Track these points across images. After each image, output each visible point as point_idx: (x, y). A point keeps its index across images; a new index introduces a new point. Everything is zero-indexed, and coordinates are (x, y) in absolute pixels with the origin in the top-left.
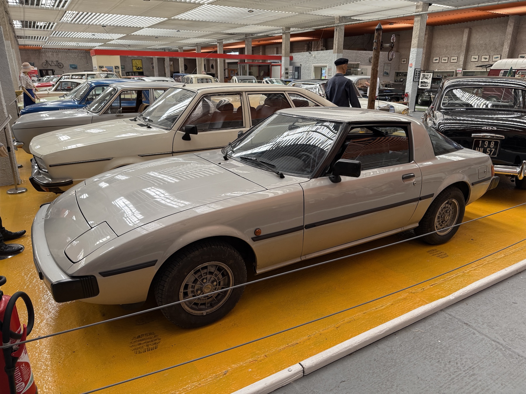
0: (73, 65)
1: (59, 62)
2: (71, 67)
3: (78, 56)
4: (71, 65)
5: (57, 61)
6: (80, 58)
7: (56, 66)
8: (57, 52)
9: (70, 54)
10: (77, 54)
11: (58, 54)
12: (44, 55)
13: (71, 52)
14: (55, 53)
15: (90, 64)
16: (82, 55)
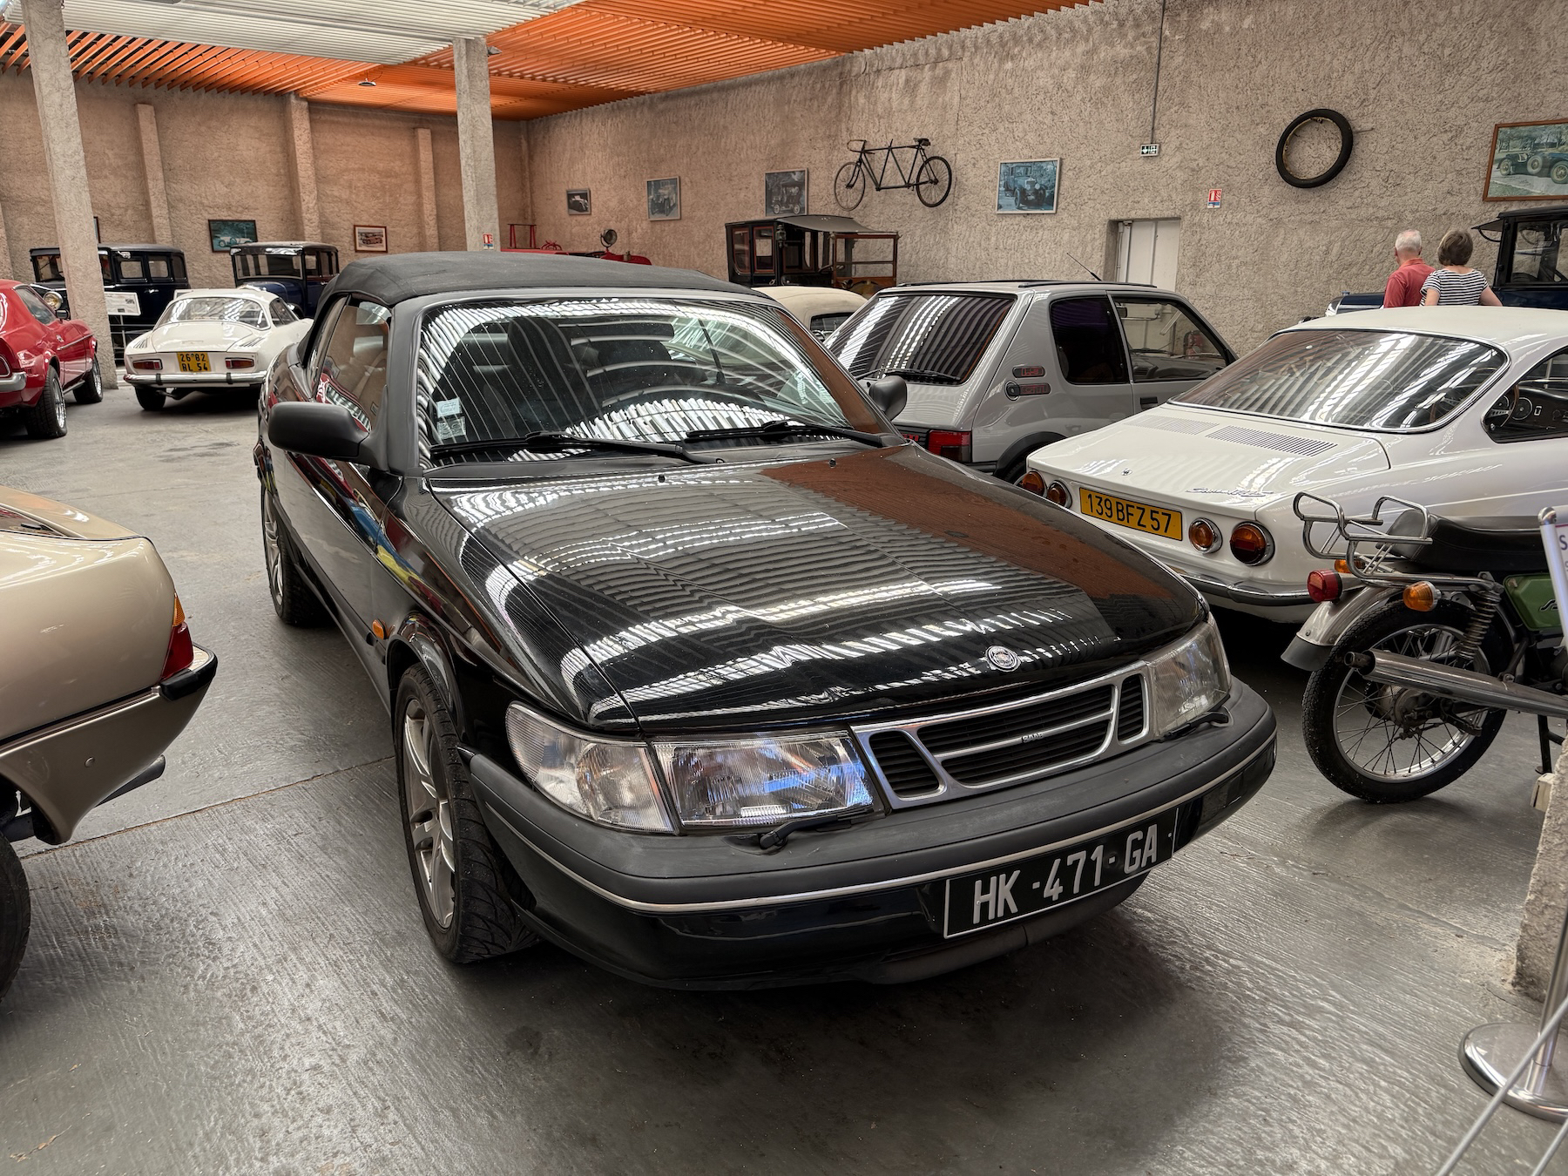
0: (1027, 166)
1: (929, 151)
2: (1007, 188)
3: (1085, 69)
4: (1011, 170)
5: (924, 142)
6: (1097, 82)
7: (908, 185)
8: (946, 53)
9: (1030, 63)
10: (1081, 48)
11: (947, 73)
12: (862, 101)
13: (1039, 38)
14: (927, 74)
15: (1178, 148)
16: (1122, 51)
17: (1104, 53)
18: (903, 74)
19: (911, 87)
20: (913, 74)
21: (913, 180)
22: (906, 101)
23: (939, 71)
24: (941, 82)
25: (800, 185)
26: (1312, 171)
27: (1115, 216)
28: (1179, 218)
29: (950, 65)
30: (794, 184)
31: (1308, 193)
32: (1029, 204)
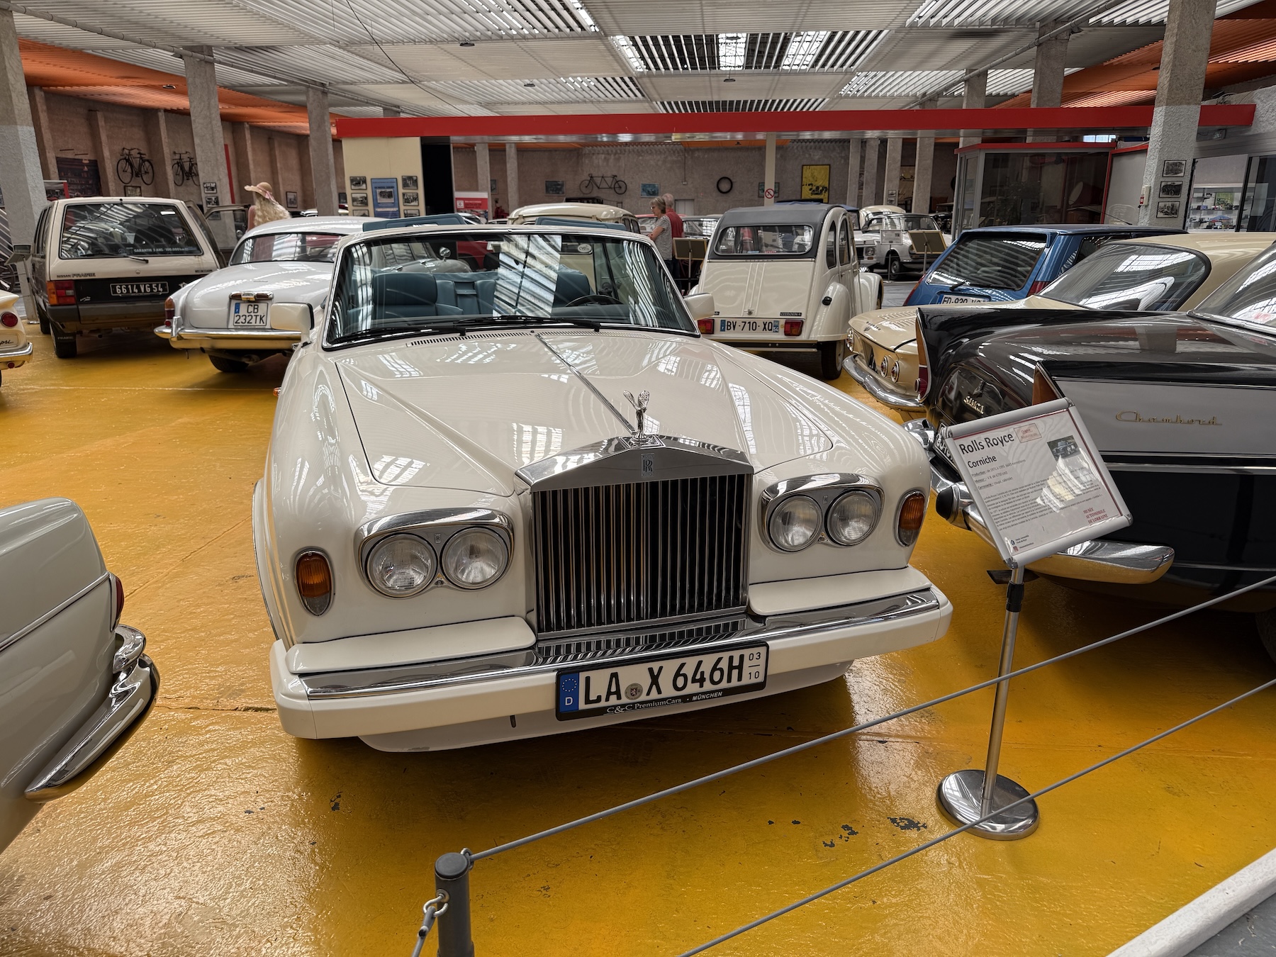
0: (650, 186)
1: (618, 179)
2: (643, 190)
3: (664, 161)
4: (644, 186)
5: (614, 176)
7: (610, 188)
8: (619, 152)
9: (648, 158)
10: (663, 156)
11: (620, 158)
12: (587, 162)
13: (650, 152)
14: (612, 157)
15: (692, 183)
16: (674, 158)
17: (669, 158)
18: (603, 156)
19: (606, 160)
20: (607, 156)
21: (613, 186)
22: (605, 164)
23: (617, 156)
24: (618, 159)
25: (562, 185)
26: (724, 190)
27: (676, 198)
28: (693, 200)
29: (621, 155)
30: (559, 185)
31: (724, 195)
32: (651, 195)
